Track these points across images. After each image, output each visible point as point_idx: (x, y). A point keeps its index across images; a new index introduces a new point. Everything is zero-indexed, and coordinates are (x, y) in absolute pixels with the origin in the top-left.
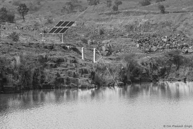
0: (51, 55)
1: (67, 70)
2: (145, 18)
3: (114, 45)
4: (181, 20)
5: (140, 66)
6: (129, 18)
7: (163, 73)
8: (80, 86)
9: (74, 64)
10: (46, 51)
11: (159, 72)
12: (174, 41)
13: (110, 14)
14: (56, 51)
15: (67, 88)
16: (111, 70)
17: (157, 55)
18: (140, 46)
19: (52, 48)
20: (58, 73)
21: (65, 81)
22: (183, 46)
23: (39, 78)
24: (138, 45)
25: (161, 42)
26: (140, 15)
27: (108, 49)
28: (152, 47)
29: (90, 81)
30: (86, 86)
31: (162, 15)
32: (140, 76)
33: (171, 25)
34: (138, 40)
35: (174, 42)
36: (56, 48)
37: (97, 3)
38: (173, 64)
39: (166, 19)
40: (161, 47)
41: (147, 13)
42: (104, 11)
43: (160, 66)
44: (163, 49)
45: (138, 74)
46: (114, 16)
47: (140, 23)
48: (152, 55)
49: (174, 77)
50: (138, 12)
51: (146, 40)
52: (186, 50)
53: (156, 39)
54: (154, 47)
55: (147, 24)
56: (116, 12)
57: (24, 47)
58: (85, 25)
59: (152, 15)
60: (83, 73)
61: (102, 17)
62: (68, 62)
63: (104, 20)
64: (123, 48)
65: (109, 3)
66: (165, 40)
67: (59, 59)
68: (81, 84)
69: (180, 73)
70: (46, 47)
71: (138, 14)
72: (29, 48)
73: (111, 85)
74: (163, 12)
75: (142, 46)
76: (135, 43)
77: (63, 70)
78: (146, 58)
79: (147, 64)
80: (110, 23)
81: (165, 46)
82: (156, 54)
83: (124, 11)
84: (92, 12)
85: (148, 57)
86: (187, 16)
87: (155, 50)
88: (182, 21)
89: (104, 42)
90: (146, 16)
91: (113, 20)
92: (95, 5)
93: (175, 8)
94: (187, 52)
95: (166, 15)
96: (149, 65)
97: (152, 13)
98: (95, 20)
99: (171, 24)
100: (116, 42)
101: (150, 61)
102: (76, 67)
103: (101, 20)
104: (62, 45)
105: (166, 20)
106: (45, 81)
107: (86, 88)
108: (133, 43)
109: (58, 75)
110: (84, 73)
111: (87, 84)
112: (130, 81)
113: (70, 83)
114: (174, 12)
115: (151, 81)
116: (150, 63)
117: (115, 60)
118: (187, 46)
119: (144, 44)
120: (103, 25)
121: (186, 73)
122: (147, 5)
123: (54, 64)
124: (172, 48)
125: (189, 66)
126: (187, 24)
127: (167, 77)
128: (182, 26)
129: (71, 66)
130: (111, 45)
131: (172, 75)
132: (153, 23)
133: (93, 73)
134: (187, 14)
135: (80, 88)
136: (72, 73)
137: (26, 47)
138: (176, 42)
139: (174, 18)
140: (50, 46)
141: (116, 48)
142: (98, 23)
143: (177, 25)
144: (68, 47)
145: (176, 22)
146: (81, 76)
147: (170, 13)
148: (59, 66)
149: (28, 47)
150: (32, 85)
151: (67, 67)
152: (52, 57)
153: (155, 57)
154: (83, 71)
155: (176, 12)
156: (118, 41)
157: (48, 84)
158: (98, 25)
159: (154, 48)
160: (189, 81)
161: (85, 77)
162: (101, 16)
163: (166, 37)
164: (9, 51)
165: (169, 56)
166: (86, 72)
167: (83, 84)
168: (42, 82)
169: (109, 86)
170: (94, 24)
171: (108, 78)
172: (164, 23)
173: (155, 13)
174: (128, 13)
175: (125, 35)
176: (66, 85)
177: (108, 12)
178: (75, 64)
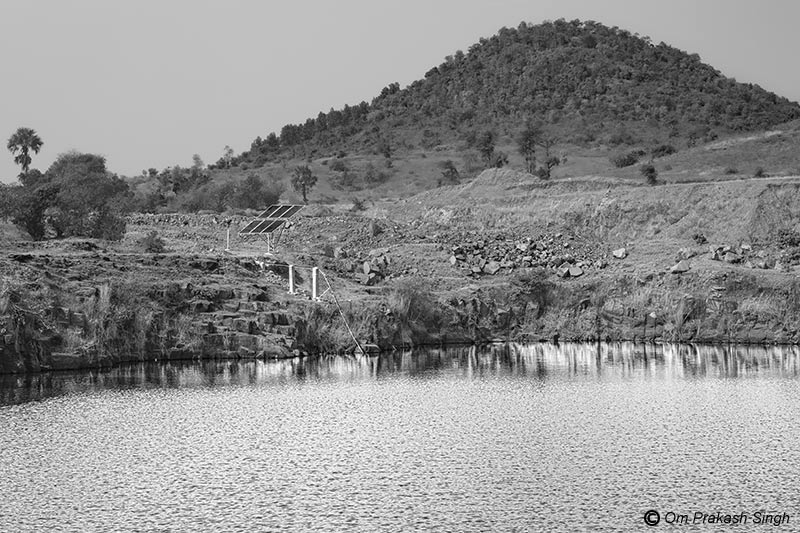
0: (204, 284)
1: (234, 317)
2: (608, 195)
3: (396, 260)
4: (692, 199)
5: (446, 307)
6: (573, 197)
7: (506, 324)
8: (261, 353)
9: (254, 303)
10: (194, 275)
11: (495, 322)
12: (544, 249)
13: (531, 187)
14: (223, 274)
15: (230, 358)
16: (351, 317)
17: (497, 282)
18: (457, 262)
19: (214, 266)
20: (211, 324)
21: (226, 342)
22: (563, 261)
23: (163, 334)
24: (453, 260)
25: (513, 251)
26: (600, 189)
27: (376, 269)
28: (487, 263)
29: (289, 343)
30: (275, 353)
31: (650, 188)
32: (443, 331)
33: (669, 211)
34: (455, 248)
35: (544, 252)
36: (225, 266)
37: (504, 163)
38: (531, 303)
39: (657, 198)
40: (510, 263)
41: (616, 185)
42: (518, 181)
43: (500, 307)
44: (515, 267)
45: (439, 326)
46: (540, 192)
47: (598, 208)
48: (485, 281)
49: (532, 333)
50: (596, 183)
51: (477, 248)
52: (565, 271)
53: (503, 244)
54: (493, 263)
55: (613, 210)
56: (544, 182)
57: (140, 265)
58: (473, 213)
59: (626, 188)
60: (274, 324)
61: (512, 194)
62: (244, 300)
63: (517, 202)
64: (415, 265)
65: (529, 162)
66: (523, 247)
67: (221, 292)
68: (265, 348)
69: (546, 322)
70: (197, 266)
71: (595, 186)
72: (151, 267)
73: (347, 352)
74: (653, 181)
75: (464, 261)
76: (448, 256)
77: (225, 317)
78: (467, 289)
79: (465, 304)
80: (530, 209)
81: (520, 261)
82: (496, 278)
83: (564, 180)
84: (490, 184)
85: (472, 286)
86: (706, 190)
87: (494, 271)
88: (696, 202)
89: (372, 252)
90: (613, 191)
91: (536, 202)
92: (499, 167)
93: (683, 172)
94: (568, 275)
95: (658, 187)
96: (469, 306)
97: (627, 184)
98: (495, 202)
99: (668, 209)
100: (401, 252)
101: (475, 297)
102: (261, 310)
103: (510, 202)
104: (243, 261)
105: (657, 201)
106: (177, 343)
107: (274, 358)
108: (443, 255)
109: (211, 328)
110: (278, 323)
111: (278, 348)
112: (409, 341)
113: (238, 346)
114: (678, 182)
115: (473, 343)
116: (474, 300)
117: (379, 294)
118: (572, 262)
119: (470, 257)
120: (513, 214)
121: (561, 324)
122: (628, 165)
123: (206, 302)
124: (535, 266)
125: (569, 307)
126: (704, 208)
127: (516, 333)
128: (693, 214)
129: (247, 307)
130: (388, 260)
131: (528, 329)
132: (627, 208)
133: (301, 324)
134: (708, 185)
135: (260, 358)
136: (247, 325)
137: (144, 264)
138: (551, 251)
139: (676, 194)
140: (208, 263)
141: (398, 266)
142: (502, 209)
143: (682, 213)
144: (261, 264)
145: (680, 205)
146: (271, 331)
147: (667, 185)
148: (220, 308)
149: (149, 264)
150: (143, 352)
151: (237, 309)
152: (205, 286)
153: (491, 286)
154: (274, 318)
155: (684, 183)
156: (406, 249)
157: (184, 349)
158: (503, 213)
159: (493, 266)
160: (566, 342)
161: (279, 333)
162: (511, 191)
163: (528, 239)
164: (91, 274)
165: (521, 283)
166: (283, 320)
167: (269, 350)
168: (170, 343)
169: (342, 353)
170: (494, 210)
171: (341, 334)
172: (652, 208)
173: (634, 185)
174: (572, 186)
175: (430, 237)
176: (229, 352)
177: (528, 182)
178: (258, 304)
